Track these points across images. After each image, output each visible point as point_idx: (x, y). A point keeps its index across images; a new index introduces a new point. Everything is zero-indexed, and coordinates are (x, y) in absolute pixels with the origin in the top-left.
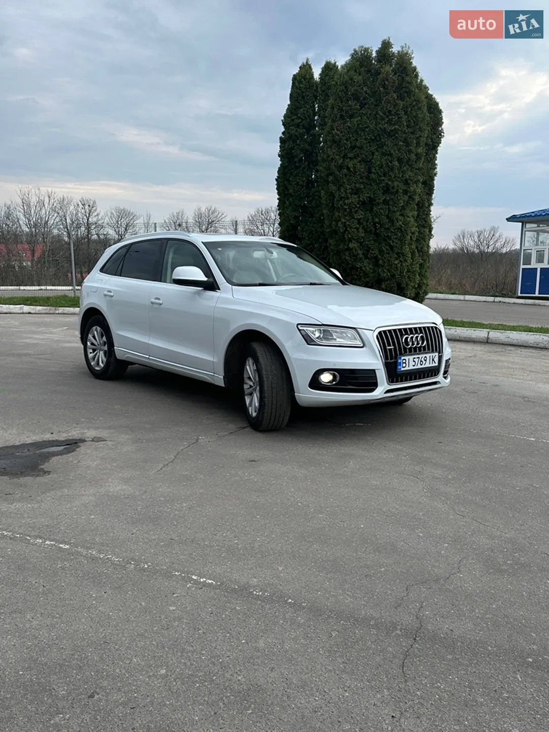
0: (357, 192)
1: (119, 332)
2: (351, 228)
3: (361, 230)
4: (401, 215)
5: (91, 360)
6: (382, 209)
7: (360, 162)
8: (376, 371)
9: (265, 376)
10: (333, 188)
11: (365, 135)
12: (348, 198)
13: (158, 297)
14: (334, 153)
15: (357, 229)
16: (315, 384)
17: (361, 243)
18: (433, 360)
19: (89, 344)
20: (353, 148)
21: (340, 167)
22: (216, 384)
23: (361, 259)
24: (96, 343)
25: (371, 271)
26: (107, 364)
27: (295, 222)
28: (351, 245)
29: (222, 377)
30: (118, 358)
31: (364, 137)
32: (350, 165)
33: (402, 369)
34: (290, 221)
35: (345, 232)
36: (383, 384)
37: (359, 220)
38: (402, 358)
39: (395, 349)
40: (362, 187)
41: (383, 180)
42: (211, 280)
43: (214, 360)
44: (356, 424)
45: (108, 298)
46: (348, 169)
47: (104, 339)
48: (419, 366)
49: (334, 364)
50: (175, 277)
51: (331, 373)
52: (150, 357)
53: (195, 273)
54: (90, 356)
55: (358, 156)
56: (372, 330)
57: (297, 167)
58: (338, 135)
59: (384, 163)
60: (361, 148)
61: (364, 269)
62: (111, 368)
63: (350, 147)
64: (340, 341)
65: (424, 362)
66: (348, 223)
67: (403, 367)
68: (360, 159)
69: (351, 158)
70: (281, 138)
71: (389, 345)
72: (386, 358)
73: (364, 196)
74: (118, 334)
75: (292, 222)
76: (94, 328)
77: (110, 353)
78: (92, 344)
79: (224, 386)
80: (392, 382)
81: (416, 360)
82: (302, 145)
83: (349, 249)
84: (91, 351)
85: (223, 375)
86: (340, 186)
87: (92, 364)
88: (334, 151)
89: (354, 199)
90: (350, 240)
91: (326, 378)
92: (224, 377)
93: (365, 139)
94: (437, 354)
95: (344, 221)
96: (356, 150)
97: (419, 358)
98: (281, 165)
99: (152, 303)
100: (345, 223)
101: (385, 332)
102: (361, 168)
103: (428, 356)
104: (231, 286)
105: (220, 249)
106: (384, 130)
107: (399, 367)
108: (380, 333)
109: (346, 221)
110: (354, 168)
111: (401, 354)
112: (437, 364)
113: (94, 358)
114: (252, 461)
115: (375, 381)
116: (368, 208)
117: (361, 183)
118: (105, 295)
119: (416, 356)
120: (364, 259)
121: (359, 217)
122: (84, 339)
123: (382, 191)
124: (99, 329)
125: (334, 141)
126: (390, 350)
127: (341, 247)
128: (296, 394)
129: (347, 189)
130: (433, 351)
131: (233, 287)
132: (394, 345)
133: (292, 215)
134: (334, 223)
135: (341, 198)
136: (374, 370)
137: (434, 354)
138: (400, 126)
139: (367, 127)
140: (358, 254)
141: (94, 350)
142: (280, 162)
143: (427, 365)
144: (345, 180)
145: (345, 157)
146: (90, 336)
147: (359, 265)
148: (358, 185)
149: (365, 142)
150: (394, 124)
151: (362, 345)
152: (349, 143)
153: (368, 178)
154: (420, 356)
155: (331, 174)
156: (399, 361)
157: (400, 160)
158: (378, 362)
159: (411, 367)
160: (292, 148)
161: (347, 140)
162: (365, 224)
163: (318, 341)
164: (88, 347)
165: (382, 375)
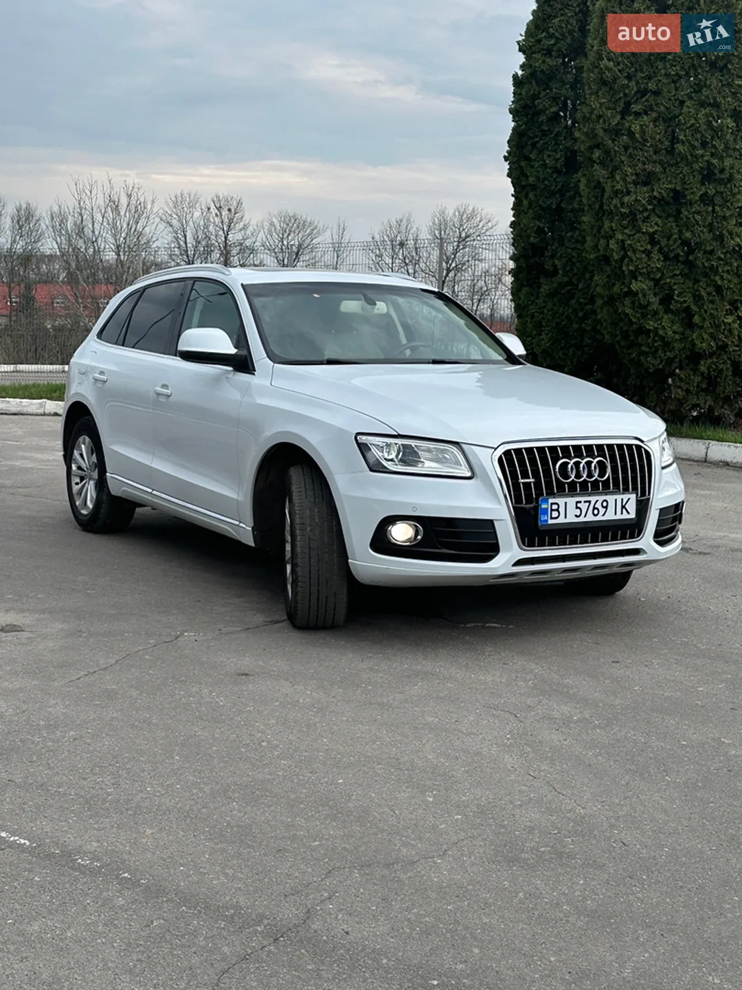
0: (647, 180)
1: (113, 446)
2: (634, 251)
3: (655, 256)
5: (76, 497)
6: (699, 213)
7: (655, 120)
8: (495, 522)
10: (600, 172)
11: (665, 68)
12: (629, 193)
13: (166, 383)
15: (648, 253)
16: (381, 543)
17: (657, 282)
18: (623, 507)
19: (74, 467)
20: (643, 93)
21: (616, 133)
22: (243, 541)
23: (656, 313)
24: (84, 466)
25: (677, 337)
26: (98, 503)
27: (538, 240)
28: (635, 286)
29: (250, 529)
30: (113, 493)
31: (663, 72)
32: (636, 128)
33: (550, 522)
34: (529, 237)
35: (623, 259)
36: (510, 548)
37: (651, 235)
38: (551, 501)
39: (538, 484)
40: (658, 169)
41: (701, 156)
42: (244, 352)
43: (239, 499)
44: (488, 625)
45: (99, 385)
46: (631, 134)
47: (94, 458)
48: (590, 518)
49: (414, 508)
50: (182, 347)
51: (410, 525)
52: (154, 492)
53: (218, 341)
54: (75, 488)
55: (652, 109)
56: (493, 448)
57: (544, 133)
58: (610, 70)
59: (702, 122)
60: (657, 93)
61: (661, 332)
62: (102, 511)
63: (636, 93)
64: (429, 466)
65: (602, 511)
66: (629, 242)
67: (552, 518)
68: (654, 115)
69: (637, 114)
70: (515, 77)
71: (525, 476)
72: (518, 499)
73: (662, 189)
74: (113, 450)
75: (532, 239)
76: (82, 437)
77: (102, 484)
78: (79, 468)
79: (253, 545)
80: (531, 544)
81: (584, 506)
82: (554, 90)
83: (630, 293)
84: (78, 480)
85: (252, 525)
86: (615, 168)
87: (77, 503)
88: (603, 100)
89: (641, 195)
90: (634, 275)
91: (401, 533)
92: (253, 528)
93: (666, 75)
94: (633, 497)
95: (620, 237)
96: (647, 97)
97: (590, 502)
98: (514, 129)
99: (158, 394)
100: (623, 241)
101: (518, 451)
102: (656, 132)
103: (611, 499)
104: (272, 363)
105: (316, 295)
107: (543, 518)
108: (507, 453)
109: (626, 236)
110: (643, 132)
111: (551, 494)
112: (633, 515)
113: (80, 492)
114: (242, 675)
115: (495, 541)
116: (670, 211)
117: (655, 162)
118: (96, 380)
119: (582, 499)
120: (661, 313)
121: (651, 230)
122: (68, 458)
123: (699, 178)
124: (87, 439)
125: (604, 83)
126: (527, 485)
127: (616, 289)
128: (349, 560)
129: (627, 175)
130: (626, 490)
131: (277, 365)
132: (536, 474)
133: (532, 227)
134: (602, 242)
135: (616, 193)
136: (491, 522)
137: (625, 497)
140: (649, 304)
141: (82, 479)
142: (513, 124)
143: (610, 516)
144: (623, 158)
145: (625, 111)
146: (76, 453)
147: (651, 324)
148: (649, 167)
149: (666, 81)
151: (469, 474)
152: (633, 84)
153: (671, 151)
154: (593, 499)
155: (598, 146)
156: (544, 506)
158: (499, 507)
159: (571, 519)
160: (535, 97)
161: (629, 78)
162: (663, 244)
163: (389, 465)
164: (73, 473)
165: (507, 531)
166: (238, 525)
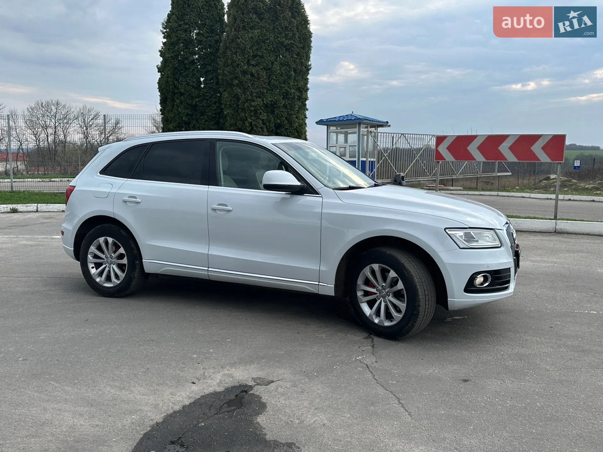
0: (260, 95)
2: (257, 127)
4: (297, 117)
5: (94, 277)
6: (282, 112)
7: (262, 69)
8: (510, 269)
9: (418, 284)
11: (265, 46)
12: (253, 101)
13: (223, 203)
14: (239, 59)
16: (470, 287)
19: (89, 257)
20: (255, 56)
22: (322, 293)
24: (103, 257)
26: (127, 280)
27: (187, 119)
29: (333, 286)
30: (146, 272)
31: (264, 48)
32: (254, 71)
36: (513, 281)
37: (263, 120)
41: (284, 87)
42: (306, 184)
45: (131, 205)
46: (252, 75)
47: (121, 251)
49: (488, 266)
51: (483, 276)
52: (211, 269)
53: (287, 178)
54: (93, 271)
55: (259, 64)
56: (503, 230)
57: (186, 69)
59: (283, 72)
60: (262, 57)
63: (252, 55)
64: (483, 243)
66: (254, 123)
68: (261, 67)
69: (254, 65)
73: (269, 99)
74: (148, 244)
75: (184, 119)
77: (133, 267)
78: (97, 258)
79: (334, 295)
82: (191, 49)
84: (95, 265)
85: (334, 283)
86: (245, 89)
87: (98, 280)
89: (259, 101)
91: (479, 281)
93: (265, 49)
95: (250, 121)
96: (257, 58)
99: (214, 210)
100: (251, 123)
102: (264, 74)
104: (331, 190)
106: (282, 43)
109: (252, 121)
110: (258, 74)
113: (100, 274)
115: (510, 278)
116: (269, 110)
117: (264, 88)
118: (125, 202)
122: (80, 253)
123: (282, 97)
128: (447, 299)
129: (252, 93)
131: (334, 191)
133: (184, 113)
135: (247, 100)
138: (294, 41)
139: (267, 39)
141: (100, 265)
144: (249, 85)
145: (248, 63)
146: (93, 249)
148: (261, 90)
149: (265, 52)
150: (290, 39)
151: (500, 245)
152: (251, 51)
155: (236, 78)
157: (295, 71)
158: (511, 260)
162: (268, 124)
163: (468, 245)
164: (88, 261)
165: (513, 272)
166: (318, 285)
